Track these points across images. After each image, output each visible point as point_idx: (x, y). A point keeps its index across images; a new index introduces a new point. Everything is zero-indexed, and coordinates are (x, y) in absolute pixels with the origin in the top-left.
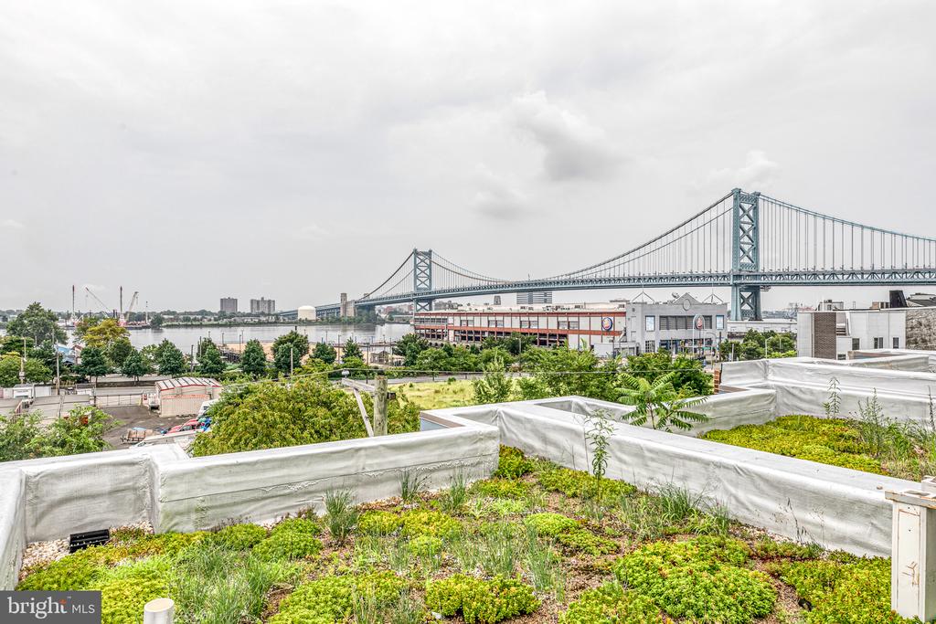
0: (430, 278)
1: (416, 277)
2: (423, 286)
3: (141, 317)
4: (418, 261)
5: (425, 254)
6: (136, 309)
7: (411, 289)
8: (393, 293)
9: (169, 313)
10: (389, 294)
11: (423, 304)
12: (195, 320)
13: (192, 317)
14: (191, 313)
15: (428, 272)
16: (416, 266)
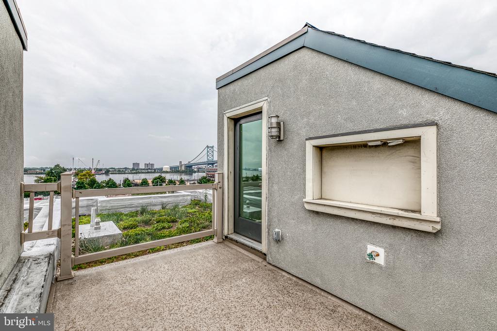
0: (213, 156)
1: (208, 156)
2: (210, 159)
3: (101, 170)
4: (208, 150)
5: (211, 147)
6: (99, 167)
7: (206, 160)
8: (199, 161)
9: (112, 168)
10: (197, 162)
11: (210, 166)
12: (123, 171)
13: (121, 170)
14: (121, 169)
15: (212, 154)
16: (208, 152)
